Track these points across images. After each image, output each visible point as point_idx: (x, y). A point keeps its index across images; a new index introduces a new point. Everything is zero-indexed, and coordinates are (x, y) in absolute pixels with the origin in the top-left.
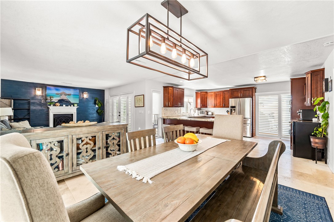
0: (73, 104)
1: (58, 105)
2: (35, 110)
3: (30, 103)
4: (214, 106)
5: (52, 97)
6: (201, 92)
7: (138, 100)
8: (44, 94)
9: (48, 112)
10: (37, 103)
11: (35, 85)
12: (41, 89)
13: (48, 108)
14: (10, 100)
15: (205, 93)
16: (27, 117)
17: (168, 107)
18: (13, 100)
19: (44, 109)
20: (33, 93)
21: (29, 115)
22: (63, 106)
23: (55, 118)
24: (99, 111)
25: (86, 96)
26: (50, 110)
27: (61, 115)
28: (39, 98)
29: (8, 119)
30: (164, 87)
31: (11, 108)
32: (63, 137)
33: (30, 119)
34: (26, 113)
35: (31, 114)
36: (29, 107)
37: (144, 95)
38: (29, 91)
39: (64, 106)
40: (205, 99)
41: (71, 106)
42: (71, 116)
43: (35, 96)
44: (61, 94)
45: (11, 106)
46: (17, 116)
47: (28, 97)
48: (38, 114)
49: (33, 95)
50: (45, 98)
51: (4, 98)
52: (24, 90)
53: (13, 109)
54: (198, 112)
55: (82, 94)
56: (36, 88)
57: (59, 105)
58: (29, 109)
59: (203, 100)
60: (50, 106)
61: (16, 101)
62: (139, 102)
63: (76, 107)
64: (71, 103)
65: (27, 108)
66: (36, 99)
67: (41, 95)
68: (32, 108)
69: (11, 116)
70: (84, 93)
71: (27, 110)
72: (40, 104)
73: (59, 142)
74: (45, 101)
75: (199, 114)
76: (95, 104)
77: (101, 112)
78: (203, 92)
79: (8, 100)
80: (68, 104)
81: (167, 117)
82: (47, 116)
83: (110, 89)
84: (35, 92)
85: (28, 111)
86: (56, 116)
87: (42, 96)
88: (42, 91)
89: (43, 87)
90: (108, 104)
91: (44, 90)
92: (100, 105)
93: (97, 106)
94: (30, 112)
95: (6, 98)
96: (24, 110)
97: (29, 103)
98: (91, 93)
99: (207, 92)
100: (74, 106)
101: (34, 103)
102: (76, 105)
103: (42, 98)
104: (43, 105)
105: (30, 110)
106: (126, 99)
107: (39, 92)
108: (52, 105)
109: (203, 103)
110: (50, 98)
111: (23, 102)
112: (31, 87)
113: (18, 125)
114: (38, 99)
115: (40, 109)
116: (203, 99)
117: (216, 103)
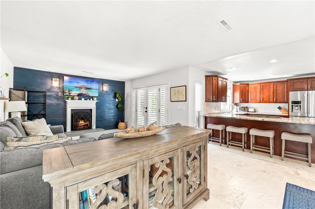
0: (92, 98)
1: (76, 99)
2: (51, 104)
3: (47, 96)
4: (260, 101)
5: (71, 91)
6: (241, 84)
7: (176, 93)
8: (61, 86)
9: (65, 107)
10: (53, 96)
11: (52, 75)
12: (58, 79)
13: (66, 102)
14: (23, 92)
15: (245, 85)
16: (42, 113)
17: (212, 102)
18: (27, 92)
19: (61, 103)
20: (49, 84)
21: (44, 110)
22: (81, 100)
23: (72, 113)
24: (119, 106)
25: (106, 88)
26: (67, 104)
27: (79, 111)
28: (56, 90)
29: (21, 116)
30: (206, 77)
31: (24, 102)
32: (129, 168)
33: (46, 115)
34: (42, 107)
35: (47, 110)
36: (45, 100)
37: (186, 86)
38: (45, 81)
39: (83, 99)
40: (245, 92)
41: (90, 100)
42: (89, 112)
43: (52, 87)
44: (80, 88)
45: (24, 100)
46: (31, 111)
47: (44, 88)
48: (55, 109)
49: (49, 87)
50: (62, 90)
51: (17, 89)
52: (39, 80)
53: (26, 103)
54: (237, 108)
55: (101, 86)
56: (53, 79)
57: (78, 98)
58: (45, 103)
59: (243, 94)
60: (68, 99)
61: (31, 93)
62: (177, 95)
63: (95, 101)
64: (90, 96)
65: (43, 102)
66: (52, 92)
67: (58, 86)
68: (48, 101)
69: (24, 111)
70: (104, 85)
71: (42, 104)
72: (57, 98)
73: (120, 179)
74: (62, 94)
75: (239, 111)
76: (115, 97)
77: (121, 107)
78: (243, 84)
79: (21, 92)
80: (87, 98)
81: (209, 114)
82: (64, 111)
83: (132, 80)
84: (52, 83)
85: (44, 105)
86: (74, 112)
87: (59, 88)
88: (59, 82)
89: (60, 77)
90: (129, 98)
91: (61, 80)
92: (120, 99)
93: (117, 100)
94: (46, 107)
95: (19, 89)
96: (40, 104)
97: (45, 96)
98: (111, 85)
99: (248, 84)
100: (93, 100)
101: (50, 96)
102: (95, 99)
103: (59, 91)
104: (60, 99)
105: (47, 104)
106: (156, 92)
107: (55, 83)
108: (70, 99)
109: (243, 97)
110: (69, 91)
111: (38, 95)
112: (47, 77)
113: (32, 124)
114: (55, 92)
115: (57, 103)
116: (243, 92)
117: (262, 97)
